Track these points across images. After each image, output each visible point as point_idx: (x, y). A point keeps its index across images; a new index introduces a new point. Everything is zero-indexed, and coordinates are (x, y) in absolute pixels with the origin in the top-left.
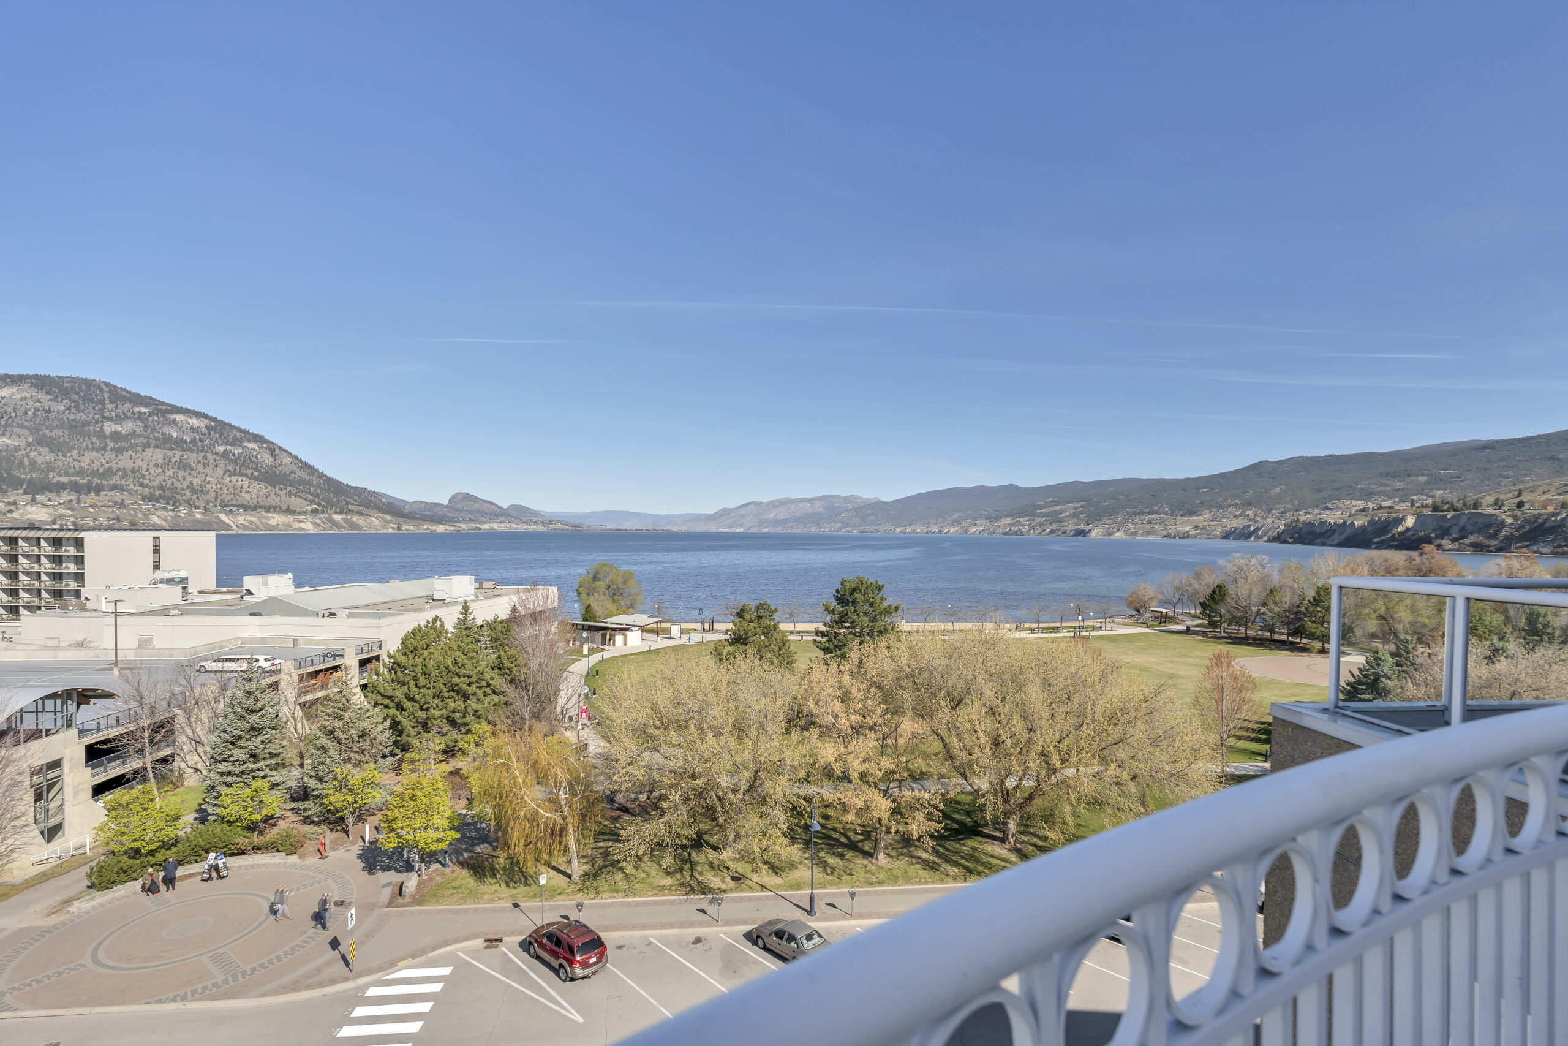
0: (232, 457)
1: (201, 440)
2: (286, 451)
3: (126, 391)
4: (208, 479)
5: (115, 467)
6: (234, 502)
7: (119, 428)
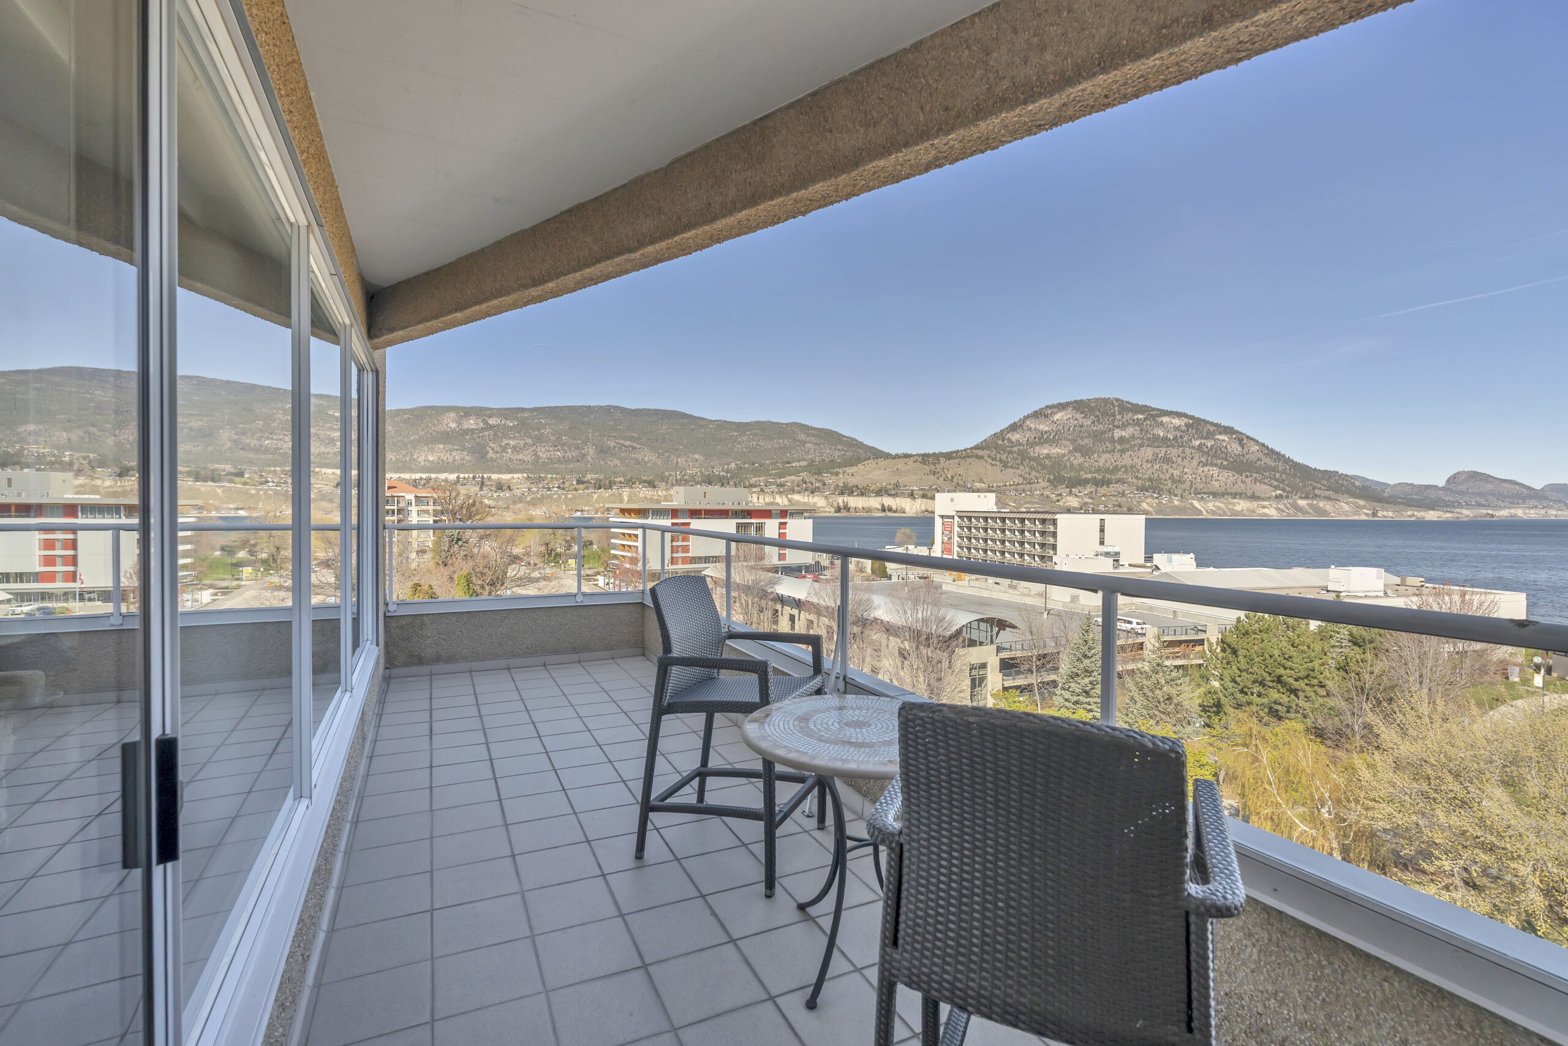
0: (1206, 449)
1: (1181, 437)
4: (1185, 470)
5: (1120, 464)
6: (1205, 490)
7: (1124, 433)
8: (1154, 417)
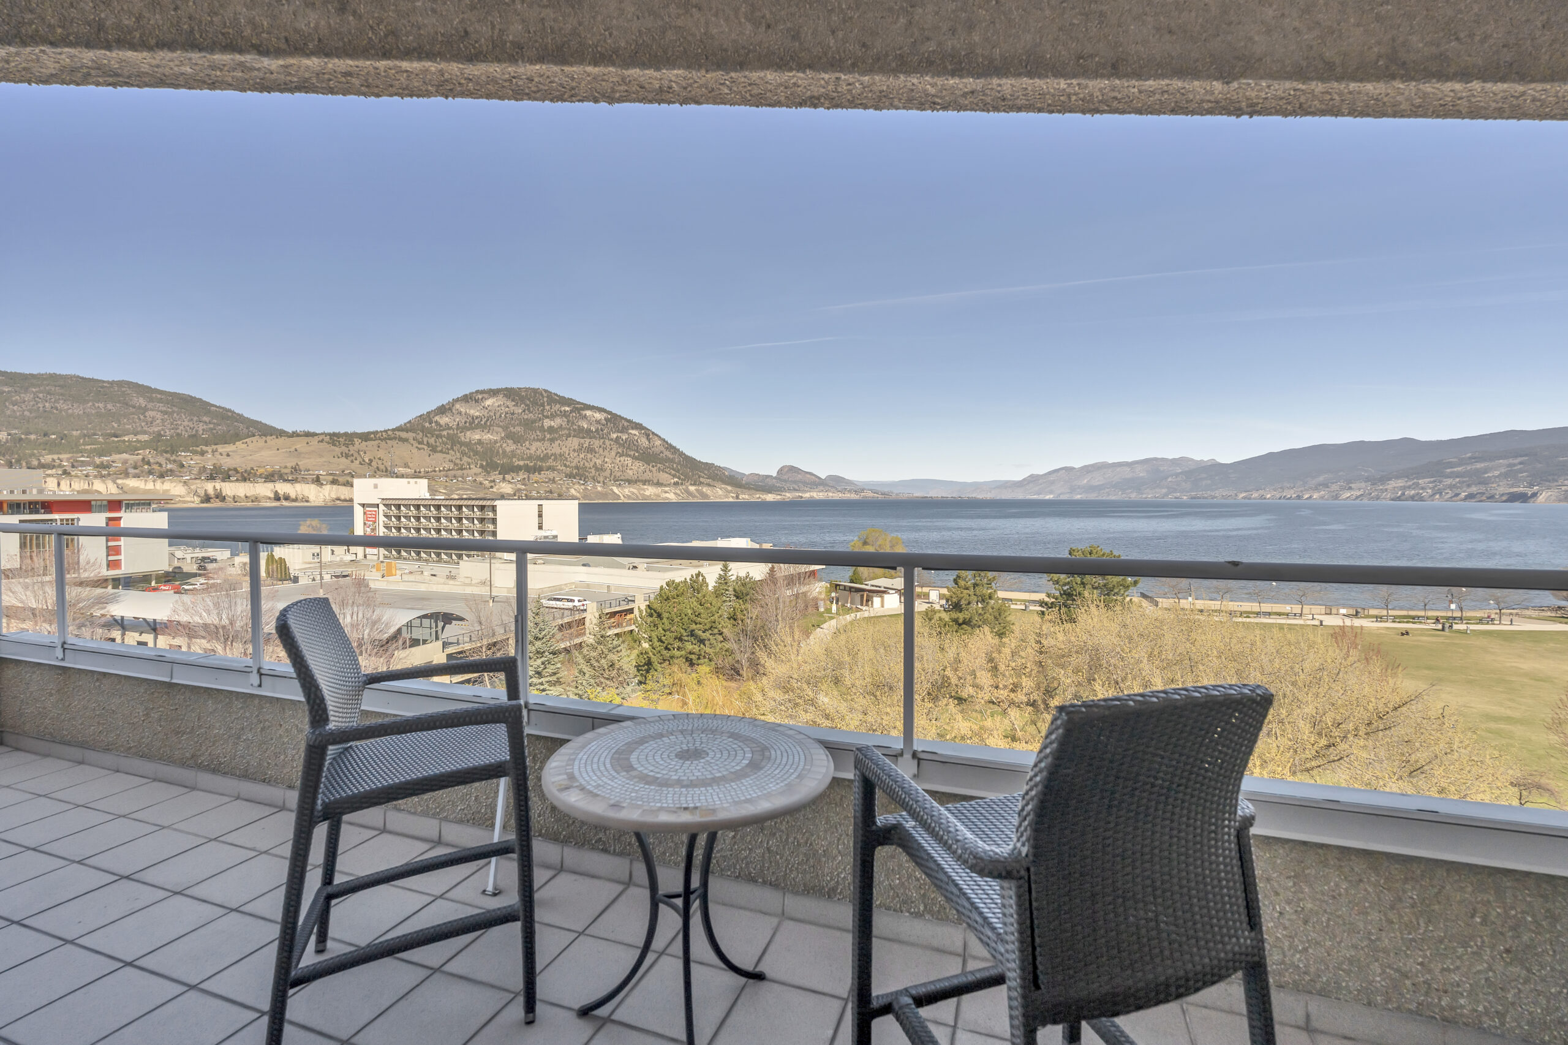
0: (621, 442)
1: (602, 430)
2: (657, 435)
3: (556, 395)
4: (606, 460)
5: (550, 452)
6: (622, 478)
7: (553, 424)
8: (579, 410)
